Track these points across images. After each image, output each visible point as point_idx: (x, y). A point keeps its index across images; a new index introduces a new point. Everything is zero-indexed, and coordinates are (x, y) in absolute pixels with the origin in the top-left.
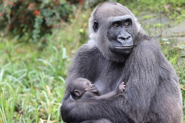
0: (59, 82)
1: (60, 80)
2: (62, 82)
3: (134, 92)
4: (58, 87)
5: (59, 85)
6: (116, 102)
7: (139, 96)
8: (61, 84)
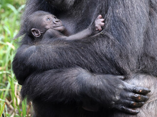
0: (7, 13)
1: (9, 10)
2: (12, 12)
3: (121, 28)
4: (6, 20)
5: (8, 16)
6: (96, 44)
7: (128, 32)
8: (11, 15)
